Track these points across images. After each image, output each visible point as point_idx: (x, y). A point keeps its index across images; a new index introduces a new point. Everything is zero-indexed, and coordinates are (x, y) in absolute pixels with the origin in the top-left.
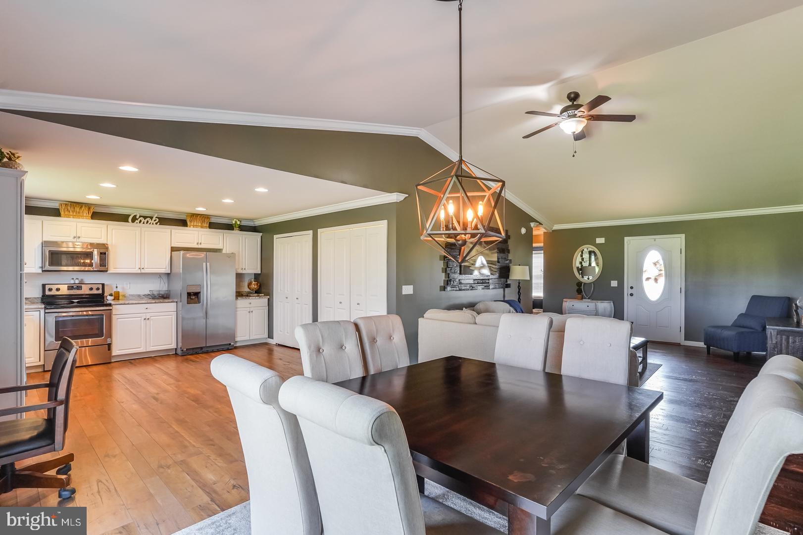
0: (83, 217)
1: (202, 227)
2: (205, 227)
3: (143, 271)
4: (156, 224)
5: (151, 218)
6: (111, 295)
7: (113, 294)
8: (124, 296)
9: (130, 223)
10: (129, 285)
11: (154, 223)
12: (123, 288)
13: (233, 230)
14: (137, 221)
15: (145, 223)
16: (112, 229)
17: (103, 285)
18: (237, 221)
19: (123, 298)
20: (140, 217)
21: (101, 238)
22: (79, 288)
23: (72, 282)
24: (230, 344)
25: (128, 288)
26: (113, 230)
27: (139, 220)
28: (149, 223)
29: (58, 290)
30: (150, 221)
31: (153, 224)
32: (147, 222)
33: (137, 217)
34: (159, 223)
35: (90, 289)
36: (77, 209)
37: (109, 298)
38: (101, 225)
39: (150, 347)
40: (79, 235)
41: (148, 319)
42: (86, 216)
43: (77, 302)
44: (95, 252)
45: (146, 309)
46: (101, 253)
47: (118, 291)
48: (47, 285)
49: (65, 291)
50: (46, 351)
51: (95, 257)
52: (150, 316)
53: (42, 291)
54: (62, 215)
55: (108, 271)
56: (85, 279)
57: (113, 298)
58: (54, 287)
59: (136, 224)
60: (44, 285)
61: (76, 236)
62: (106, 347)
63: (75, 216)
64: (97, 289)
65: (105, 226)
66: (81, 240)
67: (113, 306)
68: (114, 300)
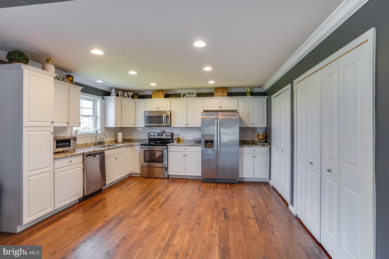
0: (160, 97)
1: (222, 96)
2: (225, 96)
3: (188, 126)
4: (195, 97)
5: (193, 94)
6: (176, 140)
7: (177, 139)
8: (183, 140)
9: (182, 98)
10: (185, 134)
12: (183, 136)
13: (246, 95)
14: (185, 96)
16: (173, 102)
17: (172, 134)
18: (248, 89)
20: (187, 94)
21: (168, 108)
22: (162, 135)
23: (160, 132)
24: (235, 180)
25: (185, 136)
27: (186, 95)
28: (191, 97)
29: (154, 136)
30: (192, 95)
31: (193, 97)
32: (191, 96)
33: (186, 94)
35: (167, 136)
36: (158, 93)
37: (175, 141)
38: (168, 100)
39: (187, 173)
40: (159, 107)
41: (185, 156)
42: (162, 97)
43: (159, 142)
44: (164, 116)
45: (185, 149)
46: (167, 116)
47: (179, 138)
48: (150, 133)
49: (156, 137)
50: (141, 167)
51: (164, 118)
52: (187, 154)
53: (148, 136)
54: (152, 98)
55: (171, 126)
56: (165, 131)
57: (176, 141)
58: (153, 134)
59: (185, 98)
60: (149, 133)
61: (157, 107)
62: (165, 169)
63: (157, 97)
64: (169, 136)
65: (170, 101)
66: (160, 110)
67: (168, 146)
68: (177, 142)
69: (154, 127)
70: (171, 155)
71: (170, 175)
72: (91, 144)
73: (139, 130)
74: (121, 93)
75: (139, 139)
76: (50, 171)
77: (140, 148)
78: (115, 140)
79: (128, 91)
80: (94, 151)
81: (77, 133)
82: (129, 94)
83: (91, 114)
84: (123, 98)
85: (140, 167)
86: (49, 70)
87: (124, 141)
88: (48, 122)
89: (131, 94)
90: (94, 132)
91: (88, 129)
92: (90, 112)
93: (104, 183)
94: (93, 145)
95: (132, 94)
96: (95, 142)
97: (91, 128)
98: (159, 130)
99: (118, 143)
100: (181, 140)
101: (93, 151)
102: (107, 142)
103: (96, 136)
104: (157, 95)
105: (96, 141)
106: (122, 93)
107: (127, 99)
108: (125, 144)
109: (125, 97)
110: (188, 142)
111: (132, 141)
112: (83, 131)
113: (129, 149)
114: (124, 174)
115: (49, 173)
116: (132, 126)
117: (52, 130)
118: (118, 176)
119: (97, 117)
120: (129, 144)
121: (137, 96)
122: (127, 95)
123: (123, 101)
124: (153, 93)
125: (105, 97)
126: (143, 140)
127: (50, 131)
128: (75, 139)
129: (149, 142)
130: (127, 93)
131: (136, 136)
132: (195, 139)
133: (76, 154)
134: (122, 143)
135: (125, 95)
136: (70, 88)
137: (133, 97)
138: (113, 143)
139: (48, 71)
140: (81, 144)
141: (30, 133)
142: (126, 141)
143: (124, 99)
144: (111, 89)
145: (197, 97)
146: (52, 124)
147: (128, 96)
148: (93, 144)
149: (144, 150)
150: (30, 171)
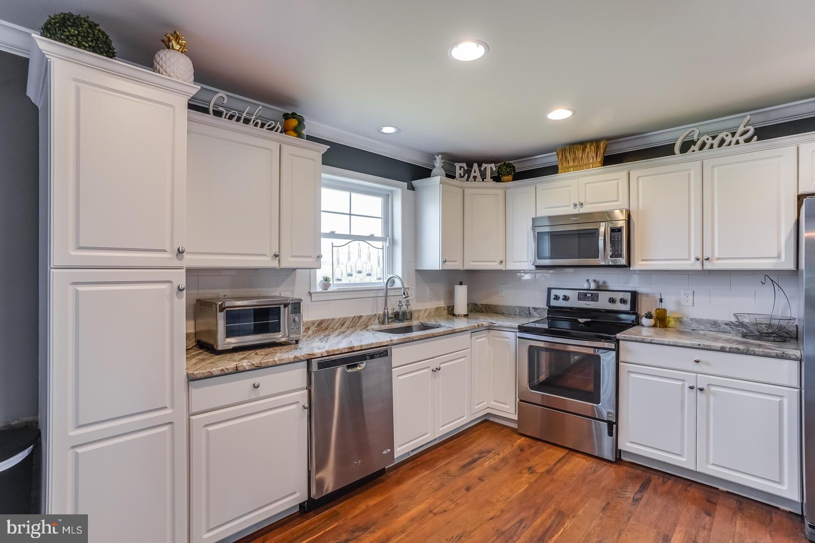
0: (587, 166)
3: (708, 266)
4: (747, 140)
5: (734, 134)
6: (649, 316)
7: (654, 315)
8: (679, 320)
9: (678, 157)
10: (691, 297)
11: (741, 139)
12: (679, 304)
14: (693, 148)
15: (715, 145)
16: (638, 178)
17: (634, 295)
19: (678, 325)
20: (700, 137)
21: (618, 201)
22: (595, 298)
23: (586, 286)
25: (690, 303)
26: (640, 179)
27: (699, 144)
28: (727, 143)
29: (566, 298)
30: (729, 139)
31: (733, 142)
32: (723, 141)
33: (694, 140)
34: (756, 137)
35: (612, 301)
36: (579, 154)
37: (645, 321)
38: (617, 174)
39: (708, 463)
40: (582, 201)
41: (701, 390)
42: (593, 163)
43: (585, 323)
44: (602, 230)
45: (697, 362)
46: (613, 230)
47: (665, 310)
48: (552, 290)
49: (574, 302)
50: (520, 400)
51: (601, 238)
52: (709, 385)
53: (546, 299)
54: (560, 171)
55: (630, 266)
56: (604, 282)
57: (651, 322)
58: (561, 293)
59: (694, 153)
60: (549, 290)
61: (577, 202)
62: (605, 426)
63: (576, 168)
64: (623, 301)
65: (625, 173)
66: (586, 209)
67: (621, 342)
68: (655, 326)
69: (567, 270)
70: (632, 375)
71: (624, 451)
72: (370, 318)
73: (523, 278)
74: (461, 167)
75: (520, 308)
76: (171, 423)
77: (517, 338)
78: (449, 307)
79: (481, 161)
80: (351, 350)
81: (329, 285)
82: (486, 167)
83: (379, 233)
84: (467, 182)
85: (518, 400)
86: (166, 72)
87: (475, 309)
88: (165, 251)
89: (490, 167)
90: (382, 283)
91: (364, 274)
92: (376, 228)
93: (385, 452)
94: (377, 321)
95: (494, 169)
96: (382, 313)
97: (374, 273)
98: (583, 280)
99: (454, 315)
100: (671, 319)
101: (347, 351)
102: (423, 312)
103: (386, 296)
104: (574, 160)
105: (386, 310)
106: (466, 168)
107: (479, 183)
108: (474, 323)
109: (475, 178)
110: (702, 327)
111: (497, 313)
112: (347, 282)
113: (484, 339)
114: (463, 416)
115: (165, 428)
116: (495, 266)
117: (180, 279)
118: (442, 426)
119: (393, 242)
120: (482, 325)
121: (508, 174)
122: (480, 170)
123: (467, 191)
124: (560, 156)
125: (415, 183)
126: (532, 310)
127: (170, 282)
128: (296, 307)
129: (548, 317)
130: (480, 166)
131: (508, 297)
132: (746, 320)
133: (278, 363)
134: (466, 316)
135: (473, 171)
136: (284, 147)
137: (497, 179)
138: (442, 316)
139: (164, 73)
140: (340, 319)
141: (81, 288)
142: (482, 312)
143: (471, 183)
144: (432, 157)
145: (758, 140)
146: (181, 259)
147: (483, 177)
148: (379, 318)
149: (531, 348)
150: (80, 424)
